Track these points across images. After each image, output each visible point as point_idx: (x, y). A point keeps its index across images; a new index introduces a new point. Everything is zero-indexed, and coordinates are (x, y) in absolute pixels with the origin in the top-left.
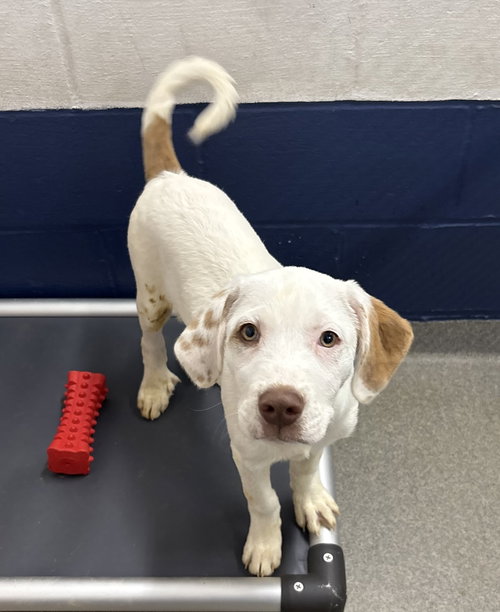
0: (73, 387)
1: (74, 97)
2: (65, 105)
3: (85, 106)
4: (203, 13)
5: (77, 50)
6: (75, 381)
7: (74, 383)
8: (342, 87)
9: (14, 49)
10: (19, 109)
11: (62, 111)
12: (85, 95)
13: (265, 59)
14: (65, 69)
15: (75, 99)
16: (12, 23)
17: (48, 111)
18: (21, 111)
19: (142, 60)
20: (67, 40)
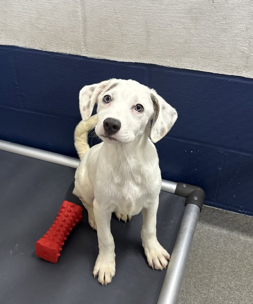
0: (63, 210)
1: (84, 50)
2: (79, 53)
3: (89, 56)
4: (159, 14)
5: (89, 26)
6: (65, 207)
7: (64, 208)
8: (237, 68)
9: (58, 21)
10: (56, 51)
11: (77, 56)
12: (90, 50)
13: (192, 45)
14: (82, 35)
15: (84, 51)
16: (60, 8)
17: (70, 55)
18: (57, 53)
19: (122, 35)
20: (85, 20)
